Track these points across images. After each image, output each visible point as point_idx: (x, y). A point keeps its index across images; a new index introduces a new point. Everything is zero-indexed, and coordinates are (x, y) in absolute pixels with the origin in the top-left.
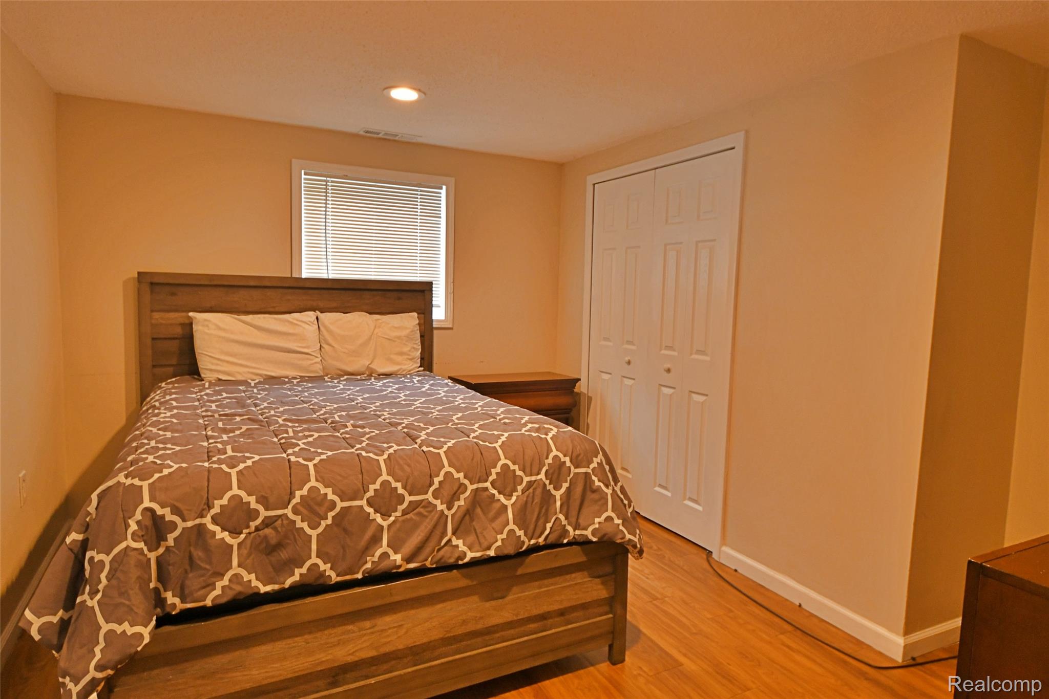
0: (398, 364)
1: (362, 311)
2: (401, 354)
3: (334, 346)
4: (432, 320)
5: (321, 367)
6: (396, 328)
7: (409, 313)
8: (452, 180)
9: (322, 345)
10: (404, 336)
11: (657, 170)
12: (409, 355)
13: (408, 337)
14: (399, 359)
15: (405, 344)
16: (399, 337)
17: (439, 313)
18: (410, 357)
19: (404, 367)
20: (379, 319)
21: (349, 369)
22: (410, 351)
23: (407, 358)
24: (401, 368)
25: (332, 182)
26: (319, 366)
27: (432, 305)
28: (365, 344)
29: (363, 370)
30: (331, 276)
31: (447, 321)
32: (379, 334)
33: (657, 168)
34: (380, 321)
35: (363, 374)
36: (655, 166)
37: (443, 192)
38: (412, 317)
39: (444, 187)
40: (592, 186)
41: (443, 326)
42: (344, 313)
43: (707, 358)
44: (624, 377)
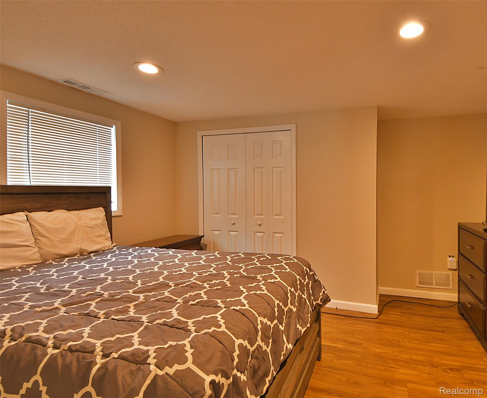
0: (100, 243)
1: (62, 209)
2: (100, 236)
3: (49, 237)
4: (111, 211)
5: (39, 255)
6: (92, 219)
7: (96, 208)
8: (119, 123)
9: (36, 237)
10: (100, 224)
11: (246, 134)
12: (105, 236)
13: (102, 224)
14: (100, 239)
15: (101, 229)
16: (96, 225)
17: (114, 207)
18: (106, 238)
19: (106, 245)
20: (79, 214)
21: (65, 252)
22: (105, 233)
23: (105, 239)
24: (104, 246)
25: (32, 112)
26: (37, 255)
27: (111, 201)
28: (73, 233)
29: (76, 251)
30: (33, 184)
31: (119, 212)
32: (82, 224)
33: (246, 133)
34: (80, 215)
35: (77, 255)
36: (245, 132)
37: (113, 130)
38: (100, 210)
39: (114, 126)
40: (201, 137)
41: (117, 215)
42: (48, 211)
43: (283, 217)
44: (230, 231)
